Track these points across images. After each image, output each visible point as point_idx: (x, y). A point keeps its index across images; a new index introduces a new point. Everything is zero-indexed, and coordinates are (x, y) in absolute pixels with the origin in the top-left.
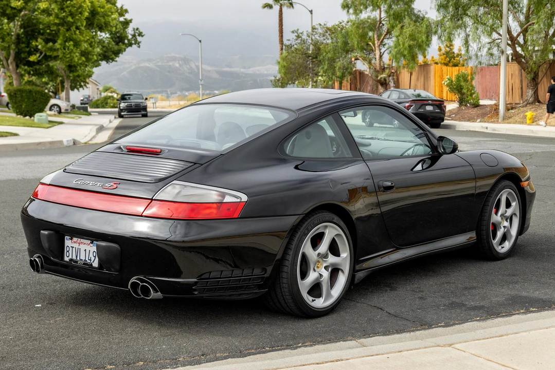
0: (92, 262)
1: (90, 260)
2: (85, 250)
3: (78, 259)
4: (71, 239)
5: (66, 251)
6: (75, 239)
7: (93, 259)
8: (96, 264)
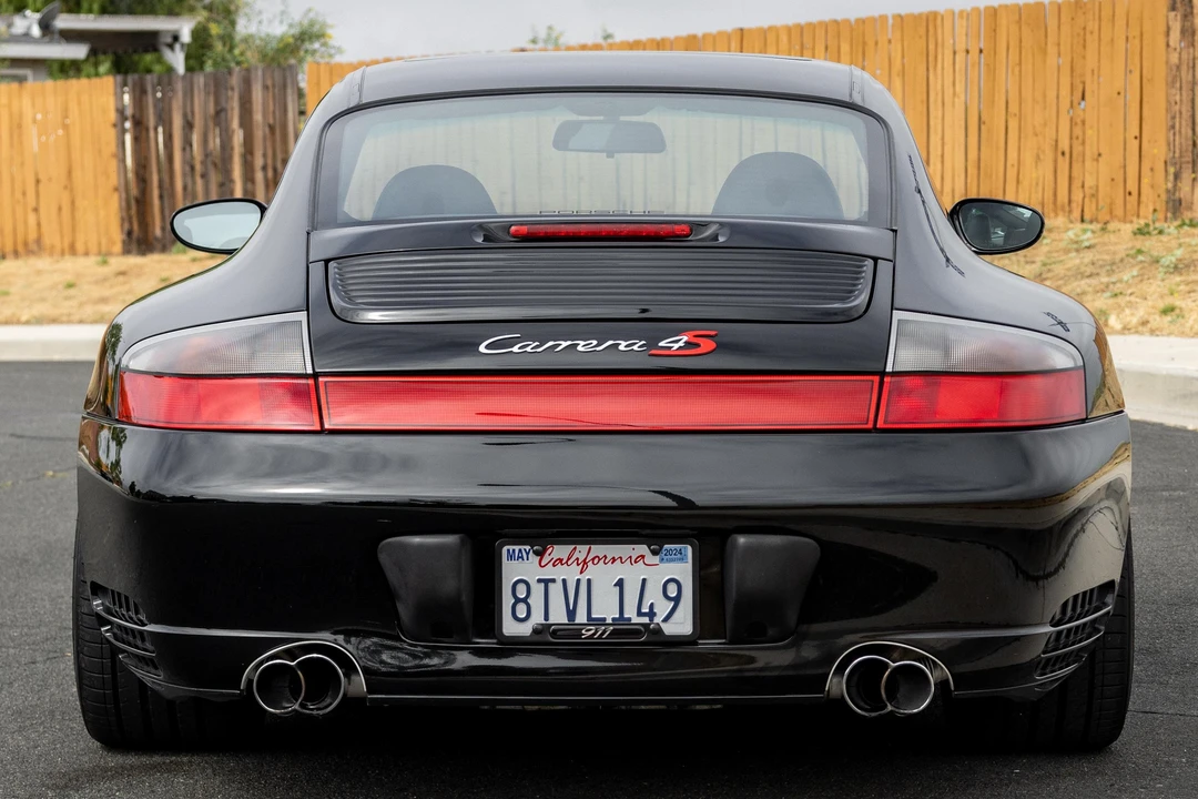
0: (658, 619)
1: (651, 614)
2: (620, 583)
3: (581, 617)
4: (540, 554)
5: (507, 601)
6: (560, 551)
7: (663, 608)
8: (681, 624)
